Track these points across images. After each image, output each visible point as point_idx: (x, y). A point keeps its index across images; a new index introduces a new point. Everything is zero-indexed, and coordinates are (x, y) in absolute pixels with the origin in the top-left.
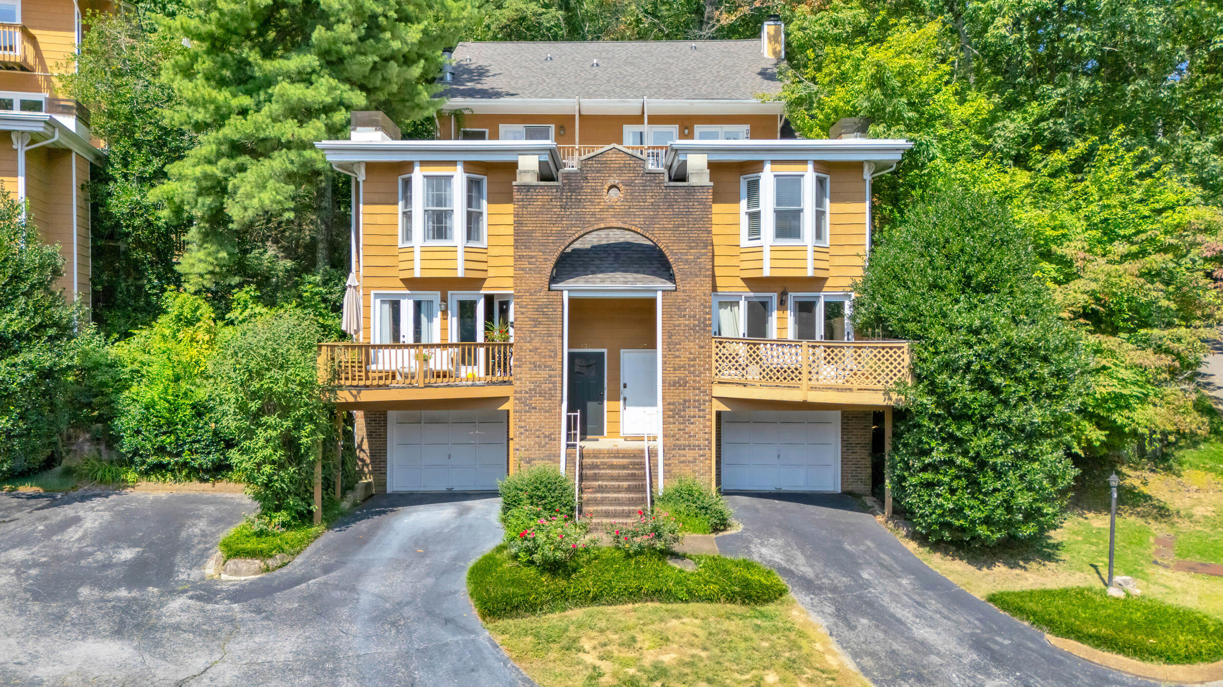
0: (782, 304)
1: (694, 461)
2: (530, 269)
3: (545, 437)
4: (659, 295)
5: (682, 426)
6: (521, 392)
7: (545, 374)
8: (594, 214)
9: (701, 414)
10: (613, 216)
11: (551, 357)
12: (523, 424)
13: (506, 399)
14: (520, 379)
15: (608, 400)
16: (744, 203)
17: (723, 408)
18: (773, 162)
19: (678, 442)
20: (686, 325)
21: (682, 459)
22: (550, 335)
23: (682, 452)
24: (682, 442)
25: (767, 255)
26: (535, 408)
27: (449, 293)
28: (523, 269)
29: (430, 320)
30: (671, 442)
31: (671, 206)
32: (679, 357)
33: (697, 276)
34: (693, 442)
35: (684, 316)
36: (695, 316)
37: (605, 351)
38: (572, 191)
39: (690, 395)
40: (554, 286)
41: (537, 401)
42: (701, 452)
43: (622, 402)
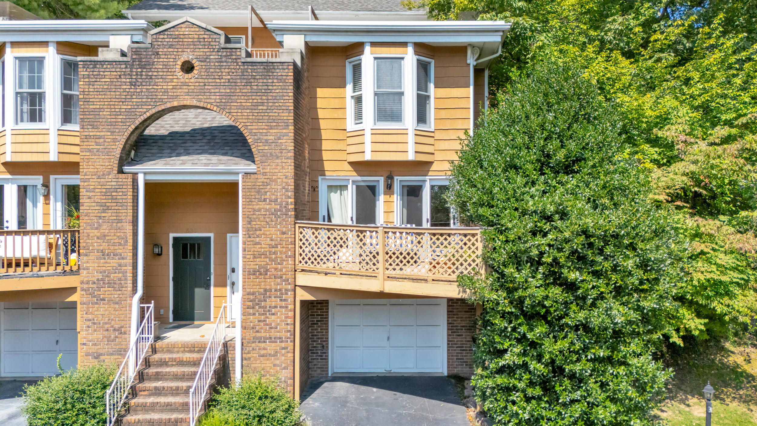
0: (389, 188)
1: (275, 355)
2: (98, 150)
3: (115, 330)
4: (240, 178)
5: (263, 318)
6: (88, 283)
7: (114, 262)
8: (166, 92)
9: (283, 304)
10: (188, 94)
11: (120, 244)
12: (90, 317)
13: (73, 290)
14: (87, 269)
15: (215, 286)
16: (349, 87)
17: (309, 297)
18: (373, 44)
19: (258, 335)
20: (267, 210)
21: (263, 352)
22: (120, 221)
23: (262, 345)
24: (263, 334)
25: (368, 138)
26: (103, 300)
27: (52, 177)
28: (90, 151)
29: (35, 205)
30: (250, 334)
31: (249, 83)
32: (259, 243)
33: (278, 157)
34: (273, 334)
35: (265, 200)
36: (276, 200)
37: (211, 235)
38: (142, 67)
39: (272, 284)
40: (126, 169)
41: (106, 292)
42: (283, 345)
43: (228, 288)
